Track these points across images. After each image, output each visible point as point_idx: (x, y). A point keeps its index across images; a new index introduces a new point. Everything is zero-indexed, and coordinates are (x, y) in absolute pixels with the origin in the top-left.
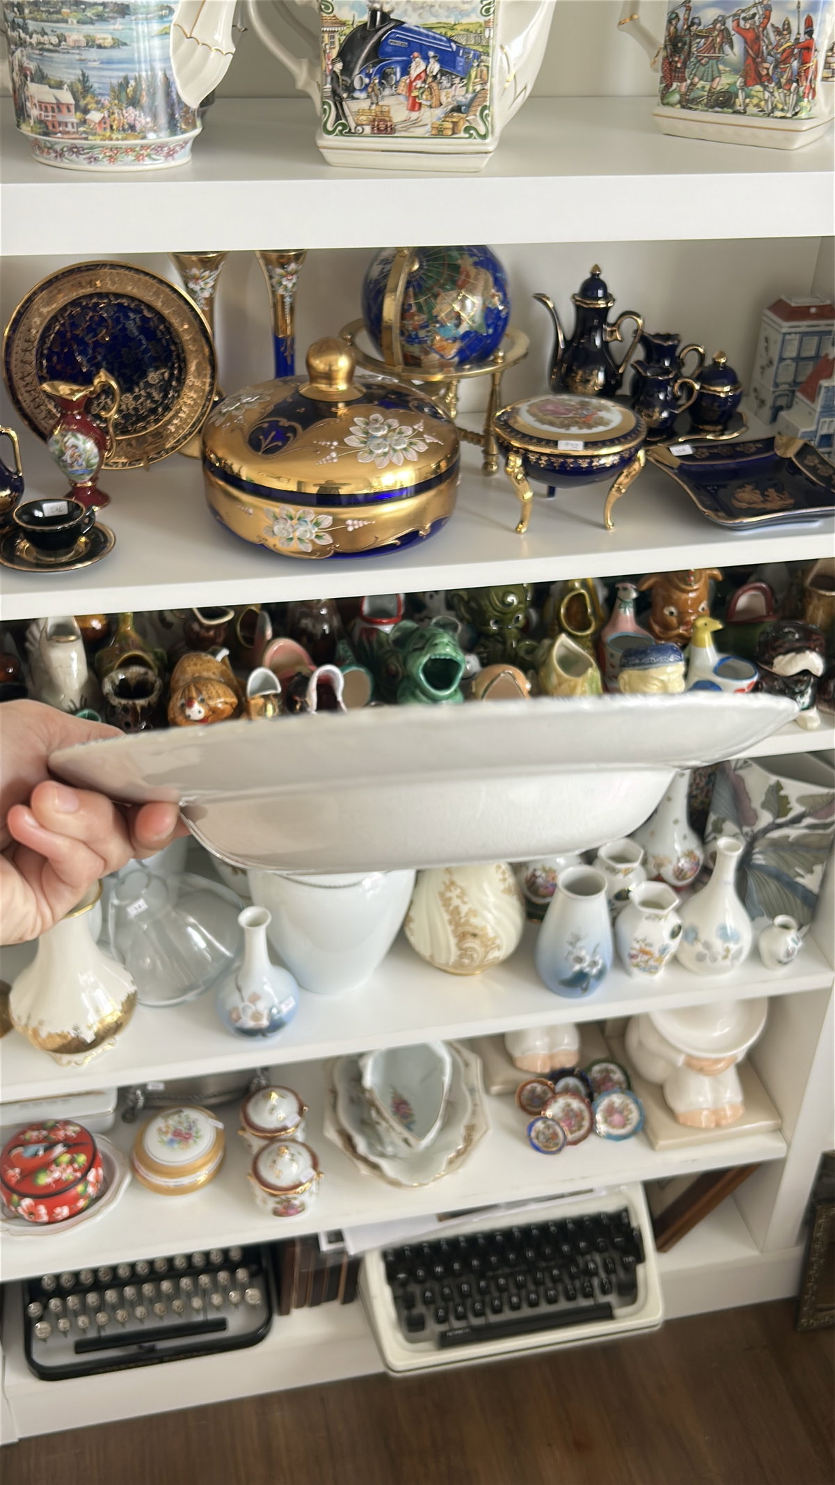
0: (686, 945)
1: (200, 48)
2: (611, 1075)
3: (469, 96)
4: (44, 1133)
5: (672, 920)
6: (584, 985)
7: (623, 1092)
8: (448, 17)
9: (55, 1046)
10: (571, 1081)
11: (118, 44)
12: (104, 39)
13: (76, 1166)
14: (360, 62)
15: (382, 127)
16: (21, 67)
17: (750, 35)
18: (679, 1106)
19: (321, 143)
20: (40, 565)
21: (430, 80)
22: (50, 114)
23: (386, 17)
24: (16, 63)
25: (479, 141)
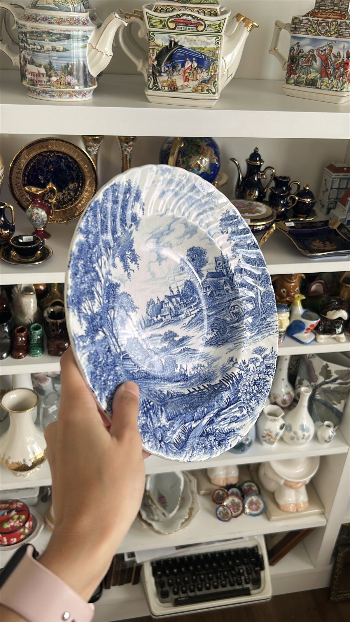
0: (287, 433)
1: (99, 53)
2: (252, 488)
3: (209, 77)
4: (8, 505)
5: (281, 422)
6: (243, 449)
7: (257, 495)
8: (201, 45)
9: (14, 468)
10: (235, 490)
11: (65, 50)
12: (60, 48)
13: (21, 520)
14: (164, 61)
15: (172, 88)
16: (24, 58)
17: (324, 57)
18: (281, 502)
19: (147, 93)
20: (20, 262)
21: (193, 69)
22: (35, 77)
23: (176, 44)
24: (22, 56)
25: (212, 95)
